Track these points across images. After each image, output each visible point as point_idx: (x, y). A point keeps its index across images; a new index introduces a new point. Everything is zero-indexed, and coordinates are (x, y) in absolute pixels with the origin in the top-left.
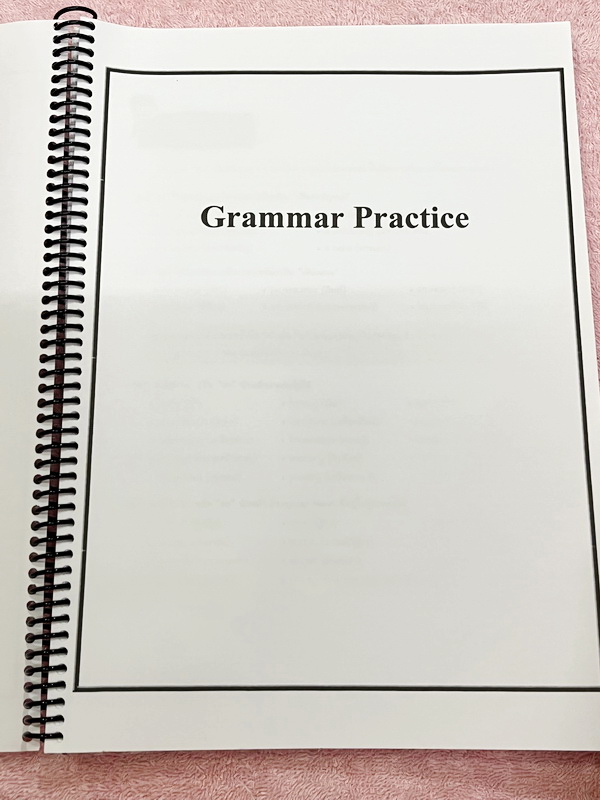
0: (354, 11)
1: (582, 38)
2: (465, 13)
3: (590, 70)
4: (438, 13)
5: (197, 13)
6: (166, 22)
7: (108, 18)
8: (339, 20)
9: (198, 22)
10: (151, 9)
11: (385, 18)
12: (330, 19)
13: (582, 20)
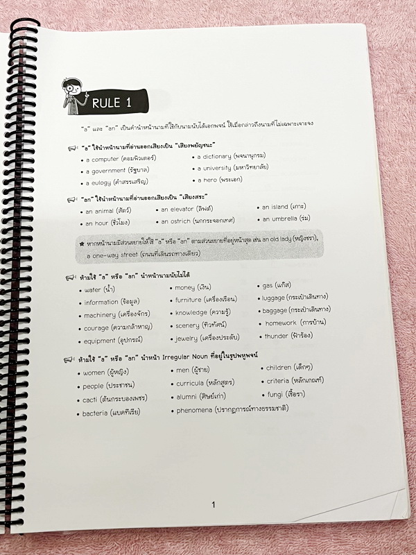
0: (218, 18)
1: (375, 34)
2: (294, 18)
3: (381, 55)
4: (275, 18)
5: (110, 21)
6: (89, 28)
7: (49, 26)
8: (208, 24)
9: (110, 27)
10: (78, 19)
11: (240, 22)
12: (202, 23)
13: (375, 21)
